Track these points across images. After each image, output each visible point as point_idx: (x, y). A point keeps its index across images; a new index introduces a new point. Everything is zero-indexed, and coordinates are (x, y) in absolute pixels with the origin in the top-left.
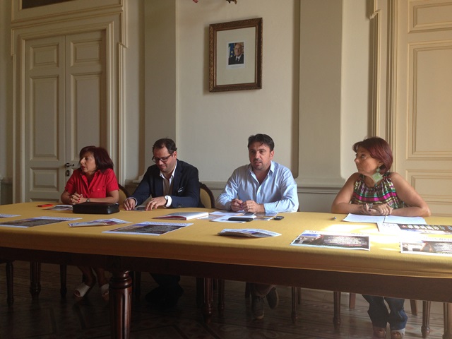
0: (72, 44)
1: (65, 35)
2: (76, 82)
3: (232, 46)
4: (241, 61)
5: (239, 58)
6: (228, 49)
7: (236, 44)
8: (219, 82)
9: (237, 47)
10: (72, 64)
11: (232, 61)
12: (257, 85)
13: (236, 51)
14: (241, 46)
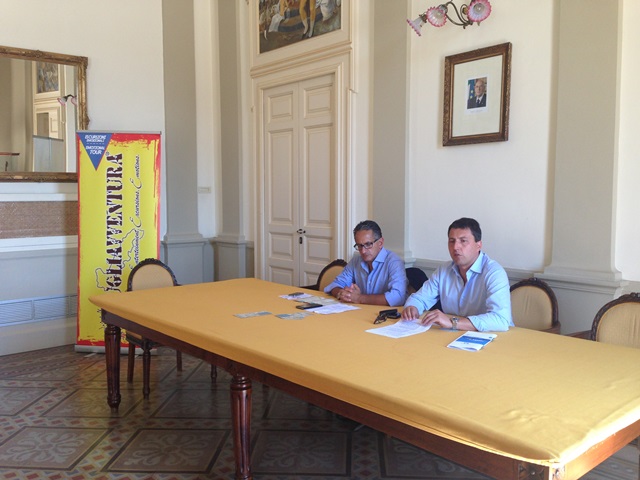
0: (304, 92)
1: (298, 82)
2: (308, 137)
4: (483, 104)
5: (480, 99)
6: (467, 88)
7: (477, 80)
8: (457, 132)
9: (478, 84)
10: (305, 116)
11: (472, 103)
12: (502, 136)
13: (477, 90)
14: (483, 82)
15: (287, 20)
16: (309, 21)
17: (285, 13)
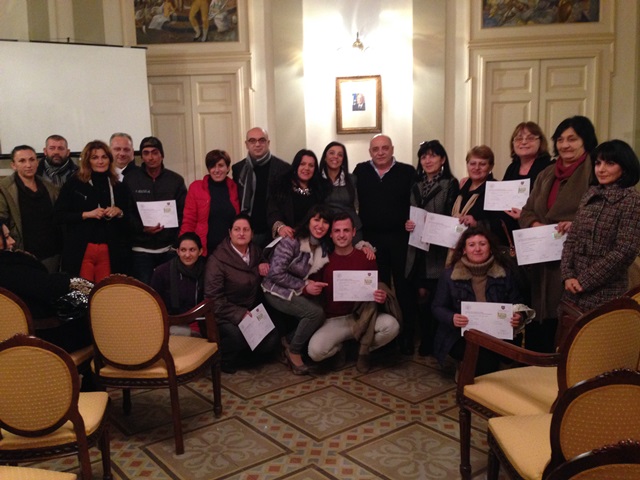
0: (197, 85)
1: (190, 75)
2: (203, 121)
4: (363, 109)
5: (361, 106)
7: (358, 94)
9: (359, 97)
10: (198, 103)
11: (355, 108)
12: (379, 128)
13: (358, 100)
15: (173, 23)
16: (201, 29)
17: (171, 16)
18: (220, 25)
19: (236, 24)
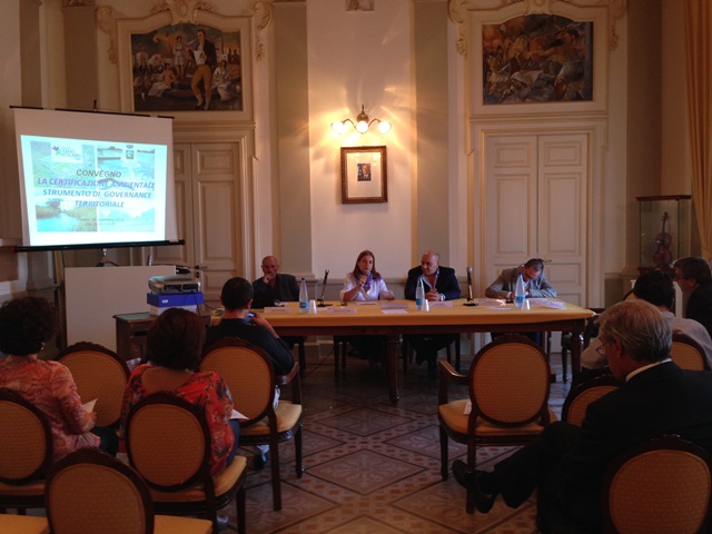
1: (190, 143)
2: (204, 189)
3: (360, 166)
4: (369, 179)
5: (367, 176)
6: (357, 169)
7: (364, 164)
8: (351, 194)
9: (364, 167)
11: (361, 178)
12: (384, 198)
13: (364, 170)
14: (369, 166)
16: (204, 98)
17: (172, 84)
18: (223, 94)
19: (240, 93)
